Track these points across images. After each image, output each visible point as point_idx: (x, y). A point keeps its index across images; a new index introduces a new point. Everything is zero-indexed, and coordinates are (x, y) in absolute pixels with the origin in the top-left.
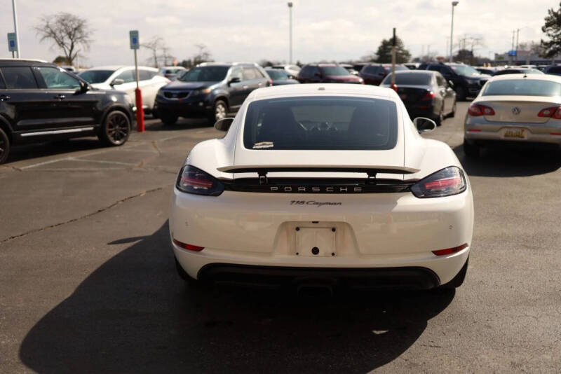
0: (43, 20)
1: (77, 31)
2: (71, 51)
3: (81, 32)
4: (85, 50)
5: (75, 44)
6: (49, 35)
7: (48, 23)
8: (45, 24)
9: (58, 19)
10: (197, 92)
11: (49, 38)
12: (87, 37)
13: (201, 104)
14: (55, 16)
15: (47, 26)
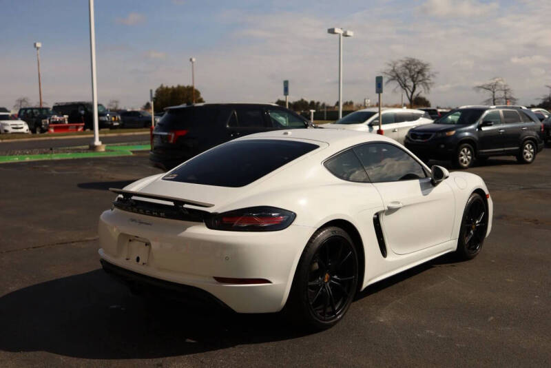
0: (390, 65)
1: (420, 75)
2: (412, 93)
3: (423, 75)
4: (425, 92)
5: (417, 86)
6: (393, 79)
7: (394, 67)
8: (392, 69)
9: (404, 63)
10: (440, 135)
11: (394, 81)
12: (428, 79)
13: (443, 146)
14: (401, 61)
15: (394, 70)
